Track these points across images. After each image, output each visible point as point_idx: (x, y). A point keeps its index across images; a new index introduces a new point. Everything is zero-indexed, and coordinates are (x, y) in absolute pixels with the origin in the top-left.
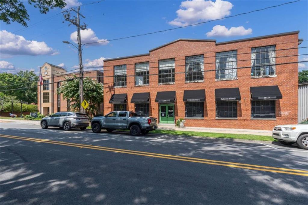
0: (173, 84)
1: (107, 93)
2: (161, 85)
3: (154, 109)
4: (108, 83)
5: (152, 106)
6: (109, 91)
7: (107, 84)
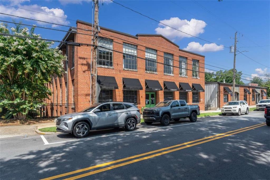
0: (157, 74)
1: (84, 72)
2: (148, 73)
3: (142, 97)
4: (86, 59)
5: (140, 94)
6: (88, 70)
7: (84, 58)
